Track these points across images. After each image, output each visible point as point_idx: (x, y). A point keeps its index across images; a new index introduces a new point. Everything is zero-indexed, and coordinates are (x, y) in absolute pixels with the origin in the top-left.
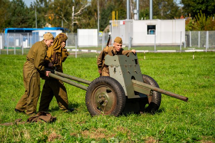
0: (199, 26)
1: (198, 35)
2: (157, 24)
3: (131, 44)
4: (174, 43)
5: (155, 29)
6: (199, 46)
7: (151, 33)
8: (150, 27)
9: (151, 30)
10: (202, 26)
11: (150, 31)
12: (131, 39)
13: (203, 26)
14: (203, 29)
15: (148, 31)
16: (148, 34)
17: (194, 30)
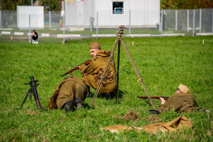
0: (176, 4)
1: (174, 15)
2: (125, 1)
3: (93, 26)
4: (146, 25)
5: (123, 7)
6: (176, 29)
7: (117, 12)
8: (117, 4)
9: (117, 8)
10: (179, 3)
11: (116, 10)
12: (92, 19)
13: (181, 3)
14: (181, 7)
15: (113, 9)
16: (114, 13)
17: (168, 8)
